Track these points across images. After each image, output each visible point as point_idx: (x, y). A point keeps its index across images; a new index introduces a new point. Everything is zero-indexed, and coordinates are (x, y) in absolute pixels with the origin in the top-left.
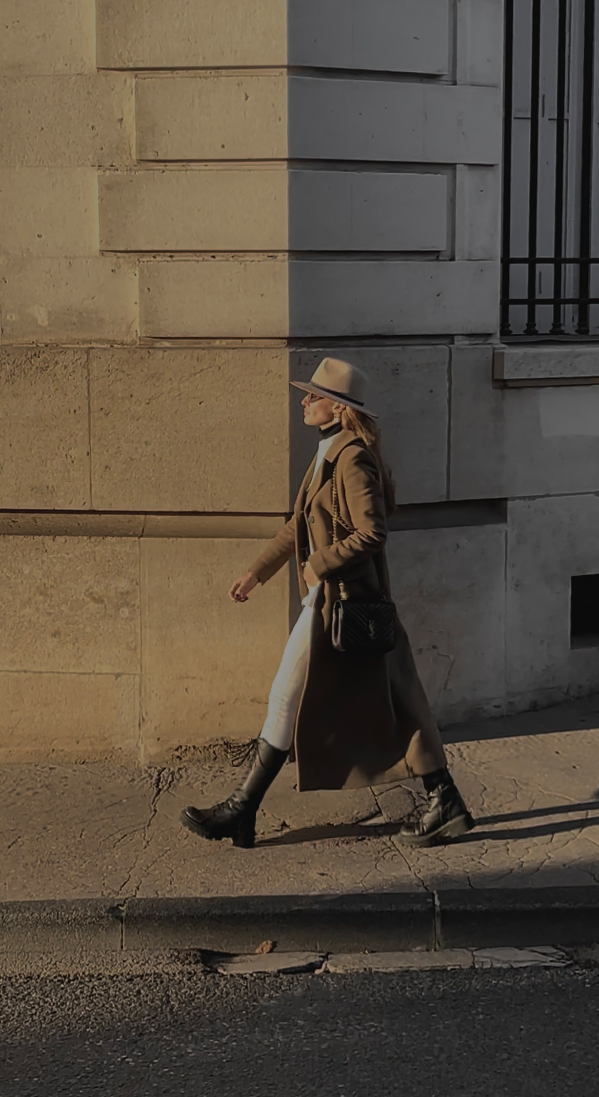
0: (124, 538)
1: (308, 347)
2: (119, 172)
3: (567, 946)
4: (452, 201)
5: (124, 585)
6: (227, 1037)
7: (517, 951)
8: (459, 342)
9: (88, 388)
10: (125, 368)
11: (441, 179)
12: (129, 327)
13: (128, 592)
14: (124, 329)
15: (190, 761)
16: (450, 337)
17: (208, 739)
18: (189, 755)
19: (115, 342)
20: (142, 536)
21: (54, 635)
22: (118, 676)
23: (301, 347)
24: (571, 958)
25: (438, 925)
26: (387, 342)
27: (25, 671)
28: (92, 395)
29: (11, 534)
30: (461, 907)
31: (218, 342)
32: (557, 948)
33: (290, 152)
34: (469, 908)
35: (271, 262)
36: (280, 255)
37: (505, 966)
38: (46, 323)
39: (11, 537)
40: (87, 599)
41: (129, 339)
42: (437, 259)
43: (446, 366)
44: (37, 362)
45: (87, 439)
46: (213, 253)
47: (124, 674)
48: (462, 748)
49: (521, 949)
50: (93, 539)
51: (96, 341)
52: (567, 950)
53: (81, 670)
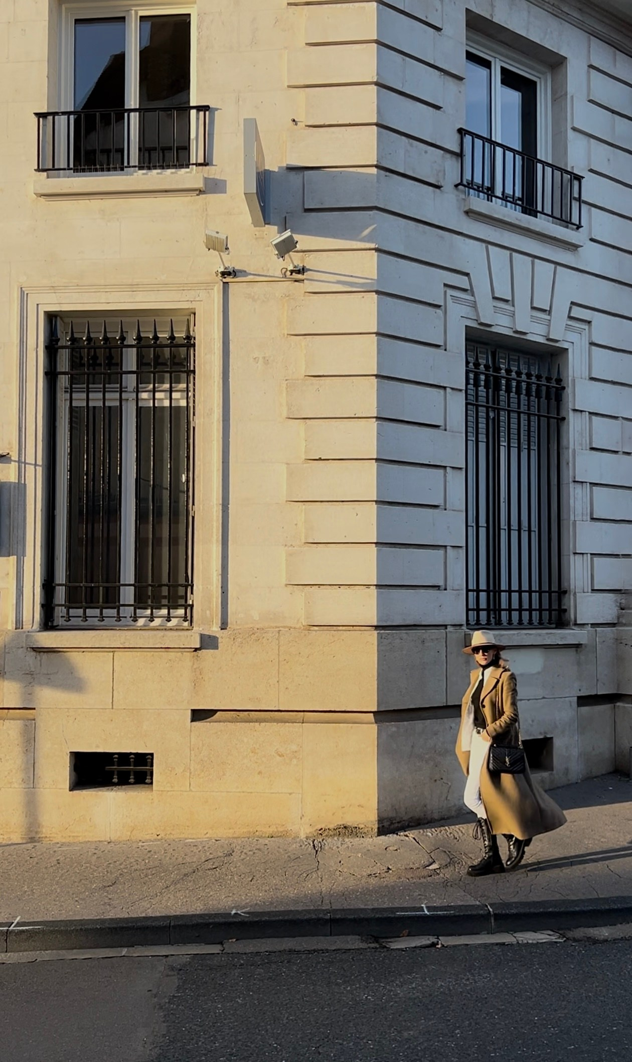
0: (295, 724)
1: (385, 630)
2: (295, 548)
3: (558, 930)
4: (445, 563)
5: (294, 748)
7: (534, 934)
8: (450, 629)
9: (279, 649)
10: (297, 640)
11: (441, 552)
12: (298, 620)
13: (296, 752)
14: (296, 621)
15: (327, 836)
16: (445, 626)
17: (336, 825)
18: (326, 833)
19: (291, 627)
20: (303, 723)
21: (260, 773)
22: (290, 794)
23: (381, 630)
24: (564, 937)
25: (493, 921)
26: (418, 628)
27: (243, 792)
28: (280, 653)
29: (238, 722)
30: (504, 912)
31: (341, 628)
32: (554, 931)
33: (377, 540)
34: (507, 912)
35: (367, 590)
36: (372, 587)
37: (535, 942)
38: (258, 619)
39: (238, 724)
40: (275, 755)
41: (298, 626)
42: (439, 589)
43: (445, 640)
44: (253, 637)
45: (277, 674)
46: (340, 585)
47: (293, 793)
49: (536, 932)
50: (279, 724)
51: (282, 627)
52: (560, 932)
53: (272, 791)
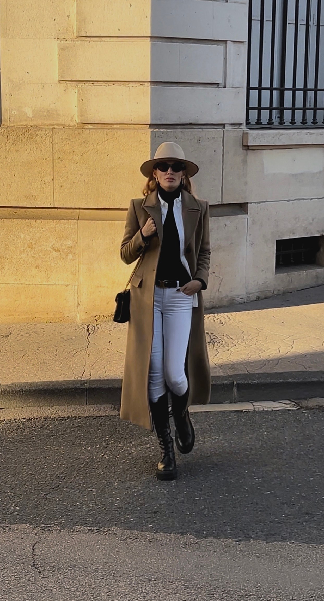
0: (70, 221)
1: (159, 129)
2: (68, 42)
3: (295, 400)
4: (225, 59)
5: (70, 243)
6: (149, 444)
7: (272, 402)
8: (228, 128)
9: (53, 147)
10: (71, 138)
11: (221, 47)
12: (72, 118)
13: (72, 247)
14: (70, 119)
15: (101, 322)
16: (223, 125)
17: (110, 312)
18: (101, 319)
19: (65, 125)
20: (78, 220)
21: (37, 267)
22: (67, 286)
23: (155, 128)
24: (299, 405)
25: (235, 390)
26: (195, 127)
27: (22, 284)
28: (54, 151)
29: (15, 219)
30: (246, 382)
31: (115, 126)
32: (291, 401)
33: (151, 34)
34: (250, 382)
35: (142, 87)
36: (146, 83)
37: (270, 409)
38: (31, 116)
39: (15, 220)
40: (52, 250)
41: (72, 124)
42: (218, 87)
43: (222, 139)
44: (27, 135)
45: (52, 172)
46: (114, 82)
47: (70, 285)
48: (229, 316)
49: (274, 402)
50: (55, 221)
51: (56, 125)
52: (296, 401)
53: (49, 283)
